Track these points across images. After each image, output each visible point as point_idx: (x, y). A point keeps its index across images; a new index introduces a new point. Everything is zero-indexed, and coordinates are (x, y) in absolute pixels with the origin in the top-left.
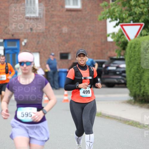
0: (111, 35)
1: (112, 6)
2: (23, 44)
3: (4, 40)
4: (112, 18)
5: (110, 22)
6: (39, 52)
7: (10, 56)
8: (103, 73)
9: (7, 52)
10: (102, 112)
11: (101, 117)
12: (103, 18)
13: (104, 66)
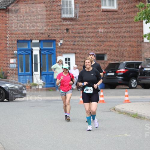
0: (147, 36)
1: (148, 7)
2: (59, 45)
3: (40, 41)
4: (148, 19)
5: (146, 23)
6: (75, 53)
7: (46, 56)
8: (139, 74)
9: (42, 52)
10: (138, 113)
11: (137, 118)
12: (139, 19)
13: (140, 67)
